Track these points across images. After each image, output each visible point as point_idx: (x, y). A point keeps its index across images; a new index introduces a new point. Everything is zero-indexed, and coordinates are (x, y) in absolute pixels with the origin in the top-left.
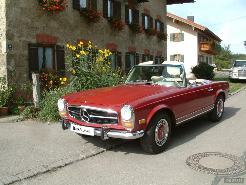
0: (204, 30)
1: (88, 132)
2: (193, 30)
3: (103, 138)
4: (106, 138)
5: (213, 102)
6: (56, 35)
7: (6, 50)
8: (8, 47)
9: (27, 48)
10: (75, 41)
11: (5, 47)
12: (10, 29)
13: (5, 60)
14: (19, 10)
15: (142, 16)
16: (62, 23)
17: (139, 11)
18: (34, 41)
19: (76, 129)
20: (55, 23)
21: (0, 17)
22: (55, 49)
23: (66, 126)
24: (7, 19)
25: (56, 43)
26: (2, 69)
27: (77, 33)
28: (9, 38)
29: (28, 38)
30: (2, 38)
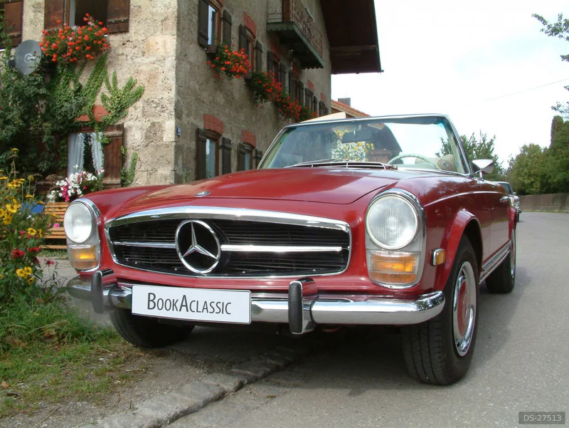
1: (224, 309)
3: (300, 329)
6: (223, 119)
7: (174, 136)
8: (177, 131)
9: (194, 138)
10: (240, 133)
11: (173, 132)
12: (180, 98)
13: (171, 155)
14: (188, 66)
15: (306, 94)
16: (228, 96)
17: (303, 85)
18: (201, 126)
19: (164, 304)
20: (221, 96)
21: (161, 77)
22: (221, 144)
23: (109, 296)
24: (177, 81)
25: (222, 132)
26: (162, 171)
27: (242, 117)
28: (178, 115)
29: (195, 119)
30: (165, 114)
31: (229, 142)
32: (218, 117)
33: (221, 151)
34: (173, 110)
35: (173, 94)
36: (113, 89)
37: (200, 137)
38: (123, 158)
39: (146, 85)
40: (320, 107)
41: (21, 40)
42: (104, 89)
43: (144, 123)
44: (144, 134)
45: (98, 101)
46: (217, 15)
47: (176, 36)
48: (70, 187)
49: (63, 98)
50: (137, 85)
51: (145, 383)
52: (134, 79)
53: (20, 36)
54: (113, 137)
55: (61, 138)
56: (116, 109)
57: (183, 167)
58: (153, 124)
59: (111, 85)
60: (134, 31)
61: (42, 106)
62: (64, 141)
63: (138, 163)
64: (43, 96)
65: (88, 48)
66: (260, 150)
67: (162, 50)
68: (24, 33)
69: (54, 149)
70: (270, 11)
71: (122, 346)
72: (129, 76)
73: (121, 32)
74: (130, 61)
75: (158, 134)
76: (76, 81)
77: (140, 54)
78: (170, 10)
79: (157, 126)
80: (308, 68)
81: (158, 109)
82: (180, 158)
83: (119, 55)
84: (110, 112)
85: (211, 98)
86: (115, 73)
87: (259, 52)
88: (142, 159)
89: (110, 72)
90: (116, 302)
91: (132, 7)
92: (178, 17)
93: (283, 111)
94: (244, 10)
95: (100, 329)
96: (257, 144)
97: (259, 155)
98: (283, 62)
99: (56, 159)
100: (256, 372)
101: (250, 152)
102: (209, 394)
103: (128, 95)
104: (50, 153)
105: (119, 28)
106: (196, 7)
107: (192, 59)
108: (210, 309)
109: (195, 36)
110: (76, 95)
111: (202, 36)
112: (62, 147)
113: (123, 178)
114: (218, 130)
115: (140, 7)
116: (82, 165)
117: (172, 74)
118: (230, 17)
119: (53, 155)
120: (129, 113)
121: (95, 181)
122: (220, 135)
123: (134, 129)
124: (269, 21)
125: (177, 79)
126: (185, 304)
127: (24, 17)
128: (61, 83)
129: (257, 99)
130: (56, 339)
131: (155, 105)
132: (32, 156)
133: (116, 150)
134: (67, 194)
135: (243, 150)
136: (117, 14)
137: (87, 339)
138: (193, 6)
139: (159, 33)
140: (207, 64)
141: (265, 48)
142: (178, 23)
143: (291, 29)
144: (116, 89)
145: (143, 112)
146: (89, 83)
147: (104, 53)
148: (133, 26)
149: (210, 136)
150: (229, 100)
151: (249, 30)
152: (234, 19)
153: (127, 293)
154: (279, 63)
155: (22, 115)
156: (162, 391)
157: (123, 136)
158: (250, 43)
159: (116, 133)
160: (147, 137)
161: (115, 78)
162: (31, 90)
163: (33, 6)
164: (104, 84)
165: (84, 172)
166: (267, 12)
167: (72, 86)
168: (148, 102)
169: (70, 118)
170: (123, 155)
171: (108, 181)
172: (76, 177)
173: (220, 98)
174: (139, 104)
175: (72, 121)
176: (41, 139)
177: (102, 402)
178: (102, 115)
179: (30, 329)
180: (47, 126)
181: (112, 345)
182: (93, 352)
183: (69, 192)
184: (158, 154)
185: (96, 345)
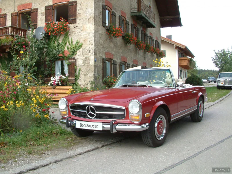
0: (184, 48)
1: (97, 127)
2: (175, 48)
3: (113, 132)
4: (115, 131)
5: (196, 104)
6: (113, 53)
7: (94, 62)
8: (95, 60)
9: (102, 61)
10: (120, 58)
11: (94, 60)
12: (96, 48)
13: (93, 69)
14: (99, 35)
15: (149, 38)
16: (115, 44)
17: (147, 35)
18: (104, 57)
19: (84, 126)
20: (112, 44)
21: (89, 40)
22: (112, 63)
23: (70, 123)
24: (94, 41)
25: (113, 58)
26: (90, 75)
27: (121, 51)
28: (95, 54)
29: (102, 54)
30: (91, 54)
31: (116, 62)
32: (111, 53)
33: (112, 65)
34: (93, 52)
35: (93, 46)
36: (71, 44)
37: (104, 61)
38: (75, 70)
39: (83, 43)
40: (155, 42)
41: (37, 26)
42: (68, 44)
43: (83, 57)
44: (83, 61)
45: (66, 49)
46: (110, 13)
47: (94, 25)
48: (56, 81)
49: (53, 48)
50: (80, 43)
51: (79, 145)
52: (79, 41)
53: (37, 25)
54: (72, 62)
55: (53, 63)
56: (73, 52)
57: (97, 73)
58: (86, 57)
59: (71, 43)
60: (78, 23)
61: (45, 51)
62: (53, 64)
63: (81, 72)
64: (46, 48)
65: (62, 30)
66: (129, 63)
67: (89, 30)
68: (38, 24)
69: (50, 67)
70: (132, 8)
71: (74, 136)
72: (77, 40)
73: (74, 23)
74: (77, 34)
75: (88, 61)
76: (57, 42)
77: (81, 31)
78: (91, 15)
79: (87, 58)
80: (149, 28)
81: (88, 52)
82: (96, 70)
83: (73, 32)
84: (70, 53)
85: (108, 46)
86: (72, 38)
87: (128, 25)
88: (82, 70)
89: (70, 38)
90: (72, 125)
91: (77, 14)
92: (94, 17)
93: (138, 47)
94: (121, 9)
95: (68, 132)
96: (128, 61)
97: (128, 66)
98: (138, 27)
99: (51, 70)
100: (108, 143)
101: (125, 64)
102: (94, 148)
103: (77, 46)
104: (48, 68)
105: (73, 21)
106: (102, 12)
107: (100, 32)
108: (94, 127)
109: (101, 23)
110: (58, 47)
111: (104, 23)
112: (53, 66)
113: (75, 77)
114: (111, 58)
115: (80, 14)
116: (60, 72)
117: (93, 39)
118: (115, 13)
119: (50, 69)
120: (77, 53)
121: (65, 79)
122: (112, 59)
123: (79, 59)
124: (132, 12)
125: (94, 40)
126: (88, 126)
127: (38, 18)
128: (52, 42)
129: (127, 43)
130: (56, 134)
131: (87, 50)
132: (42, 69)
133: (73, 67)
134: (55, 83)
135: (121, 64)
136: (72, 16)
137: (64, 134)
138: (100, 12)
139: (87, 23)
140: (106, 33)
141: (130, 22)
142: (94, 20)
143: (140, 15)
144: (72, 44)
145: (82, 53)
146: (62, 42)
147: (68, 31)
148: (78, 21)
149: (108, 60)
150: (116, 45)
151: (123, 17)
152: (116, 14)
153: (74, 123)
154: (137, 27)
155: (38, 55)
156: (83, 147)
157: (75, 62)
158: (124, 22)
159: (73, 61)
160: (84, 62)
161: (72, 40)
162: (42, 46)
163: (41, 14)
164: (68, 43)
165: (61, 76)
166: (131, 8)
167: (56, 43)
168: (84, 49)
169: (56, 55)
170: (75, 69)
171: (70, 78)
172: (58, 77)
173: (112, 45)
174: (81, 50)
175: (56, 56)
176: (45, 63)
177: (68, 149)
178: (67, 54)
179: (49, 132)
180: (47, 59)
181: (71, 136)
182: (66, 138)
183: (56, 83)
184: (88, 69)
185: (67, 136)
